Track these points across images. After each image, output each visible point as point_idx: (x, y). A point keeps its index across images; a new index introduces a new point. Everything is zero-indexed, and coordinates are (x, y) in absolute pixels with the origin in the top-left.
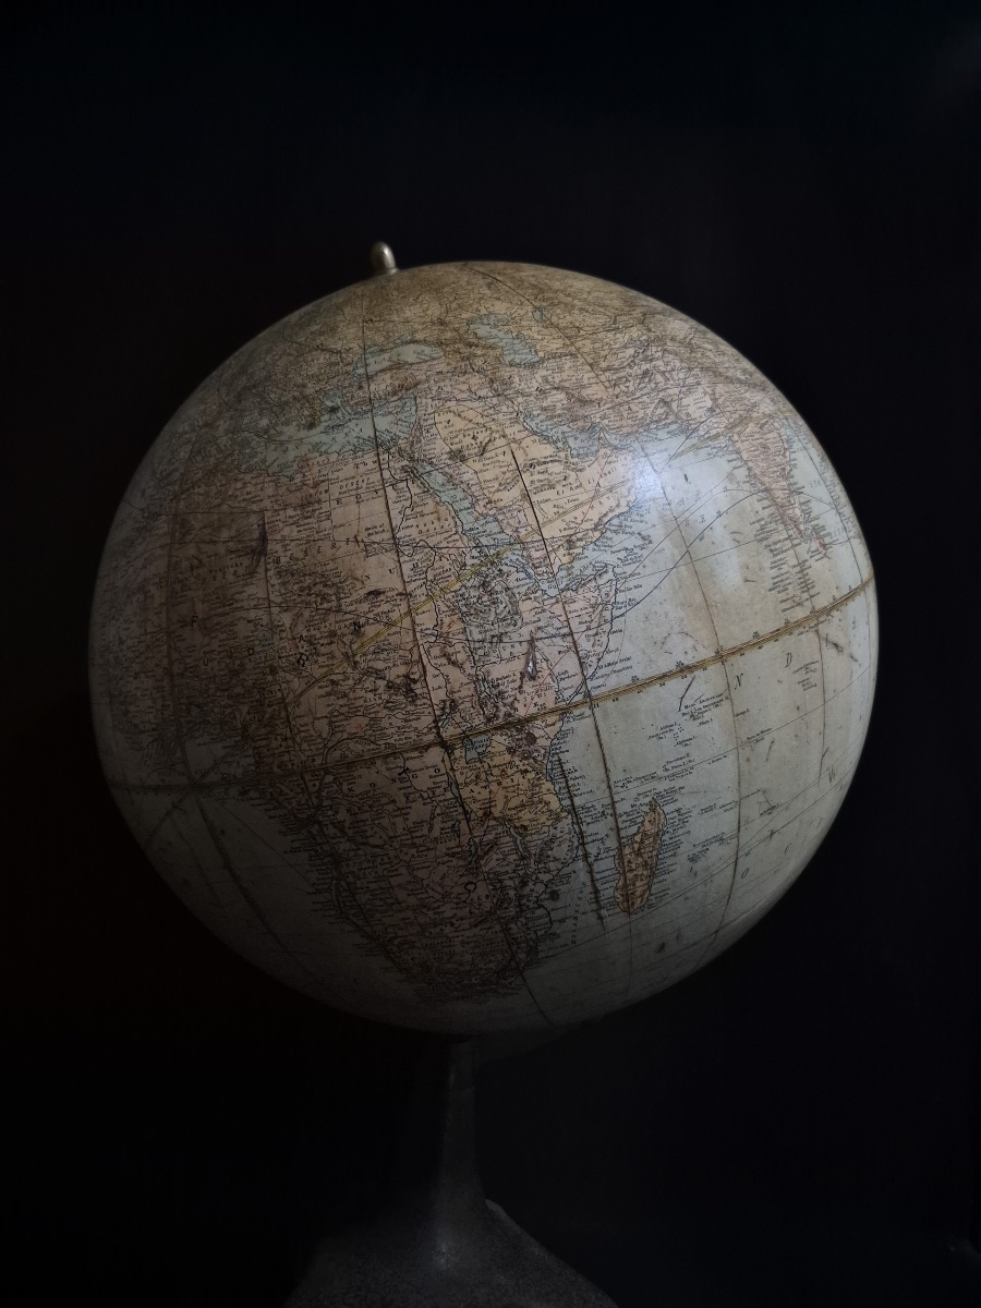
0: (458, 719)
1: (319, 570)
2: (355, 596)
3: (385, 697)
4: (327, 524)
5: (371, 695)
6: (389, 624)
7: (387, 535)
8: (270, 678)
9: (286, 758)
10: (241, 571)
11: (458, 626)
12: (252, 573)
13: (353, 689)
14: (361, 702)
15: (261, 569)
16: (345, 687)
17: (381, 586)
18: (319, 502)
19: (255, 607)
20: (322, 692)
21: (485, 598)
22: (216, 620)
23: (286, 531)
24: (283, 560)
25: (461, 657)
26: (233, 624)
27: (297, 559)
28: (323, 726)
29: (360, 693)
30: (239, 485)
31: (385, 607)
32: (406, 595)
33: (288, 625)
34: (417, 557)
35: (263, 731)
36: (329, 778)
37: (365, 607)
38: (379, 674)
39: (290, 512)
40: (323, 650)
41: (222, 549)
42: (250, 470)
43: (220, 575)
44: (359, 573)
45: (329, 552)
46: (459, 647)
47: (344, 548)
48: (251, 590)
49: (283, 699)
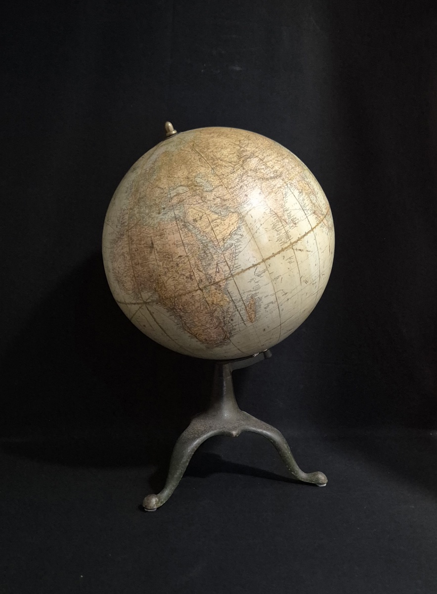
0: (203, 283)
1: (167, 251)
2: (176, 257)
3: (186, 280)
4: (167, 240)
5: (183, 280)
6: (185, 263)
7: (181, 242)
8: (159, 277)
9: (166, 295)
10: (148, 252)
11: (200, 262)
12: (151, 252)
13: (178, 279)
14: (181, 281)
15: (153, 251)
16: (177, 278)
17: (181, 255)
18: (164, 234)
19: (153, 261)
20: (172, 280)
21: (205, 255)
22: (144, 264)
23: (158, 242)
24: (158, 249)
25: (201, 270)
26: (148, 265)
27: (161, 249)
28: (173, 287)
29: (180, 279)
30: (144, 229)
31: (183, 259)
32: (187, 256)
33: (161, 265)
34: (189, 247)
35: (159, 289)
36: (176, 299)
37: (178, 260)
38: (184, 275)
39: (158, 237)
40: (170, 270)
41: (143, 246)
42: (146, 225)
43: (143, 253)
44: (176, 252)
45: (169, 247)
46: (201, 267)
47: (172, 246)
48: (151, 257)
49: (163, 282)
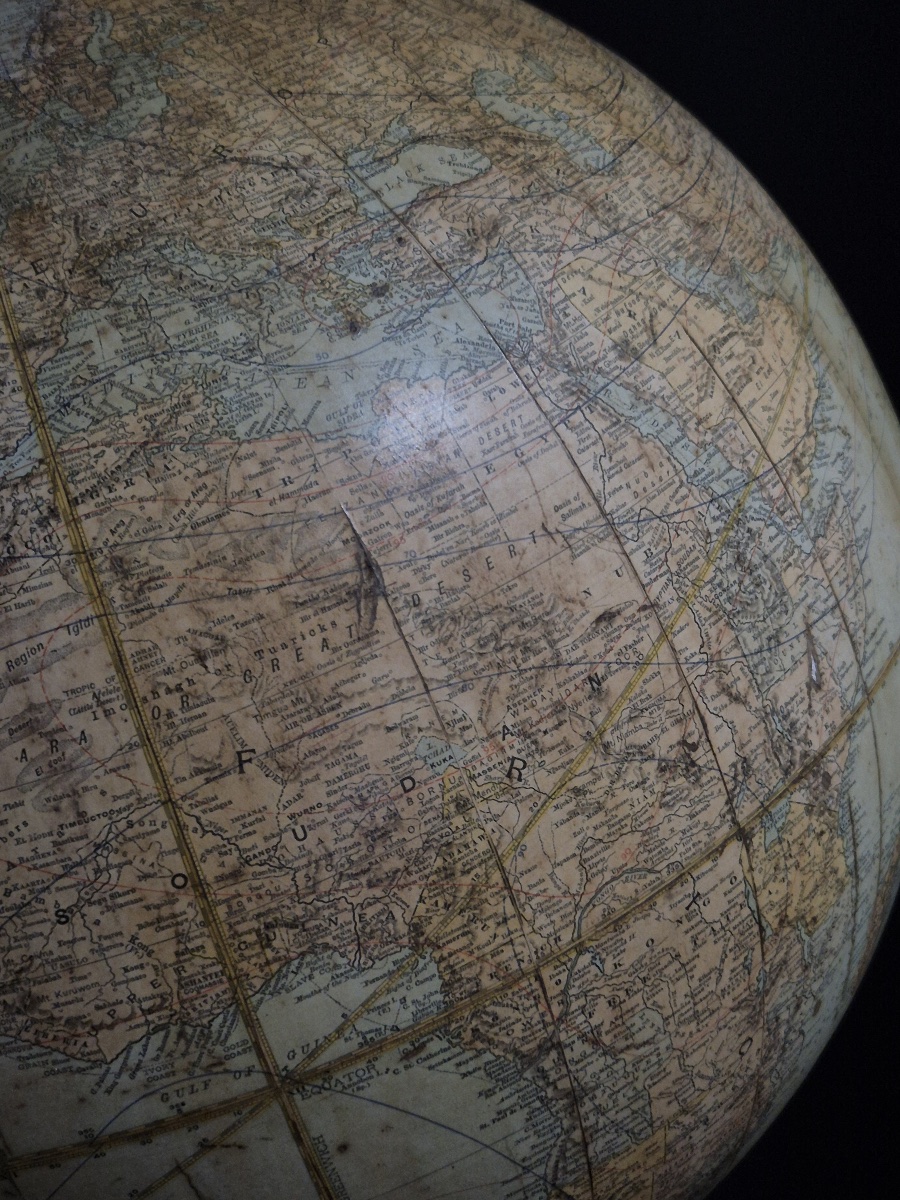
0: (753, 786)
1: (502, 600)
2: (578, 632)
3: (659, 788)
4: (484, 514)
5: (638, 793)
6: (641, 664)
7: (592, 512)
8: (458, 821)
9: (508, 952)
10: (338, 637)
11: (728, 637)
12: (365, 636)
13: (610, 792)
14: (625, 810)
15: (384, 622)
16: (597, 792)
17: (612, 603)
18: (452, 473)
19: (396, 698)
20: (562, 814)
21: (747, 582)
22: (307, 744)
23: (411, 542)
24: (427, 598)
25: (742, 686)
26: (350, 744)
27: (453, 590)
28: (570, 874)
29: (623, 795)
30: (252, 467)
31: (629, 637)
32: (651, 606)
33: (473, 715)
34: (647, 538)
35: (457, 921)
36: (585, 959)
37: (597, 645)
38: (643, 752)
39: (404, 505)
40: (547, 741)
41: (272, 603)
42: (263, 432)
43: (286, 657)
44: (571, 589)
45: (509, 564)
46: (736, 670)
47: (532, 552)
48: (373, 669)
49: (493, 849)
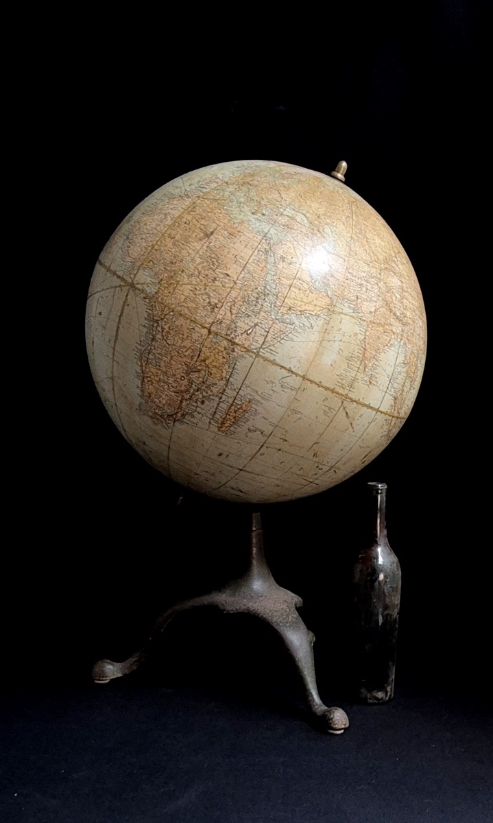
0: (219, 327)
1: (219, 255)
2: (221, 271)
3: (206, 304)
4: (232, 245)
5: (202, 301)
6: (224, 286)
7: (245, 263)
8: (180, 273)
9: (165, 298)
10: (198, 236)
11: (241, 303)
12: (200, 240)
13: (199, 295)
14: (198, 300)
15: (204, 241)
16: (198, 292)
17: (231, 275)
18: (236, 237)
19: (193, 250)
20: (191, 288)
21: (254, 302)
22: (180, 243)
23: (220, 237)
24: (211, 244)
25: (234, 312)
26: (183, 249)
27: (215, 247)
28: (183, 297)
29: (200, 297)
30: (219, 212)
31: (227, 281)
32: (235, 283)
33: (197, 263)
34: (247, 275)
35: (166, 286)
36: (172, 313)
37: (222, 276)
38: (209, 297)
39: (226, 233)
40: (201, 278)
41: (198, 225)
42: (226, 210)
43: (191, 232)
44: (228, 266)
45: (226, 253)
46: (236, 308)
47: (230, 256)
48: (196, 244)
49: (179, 281)
